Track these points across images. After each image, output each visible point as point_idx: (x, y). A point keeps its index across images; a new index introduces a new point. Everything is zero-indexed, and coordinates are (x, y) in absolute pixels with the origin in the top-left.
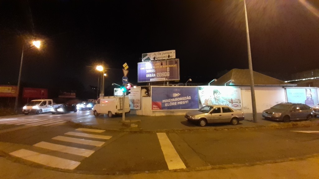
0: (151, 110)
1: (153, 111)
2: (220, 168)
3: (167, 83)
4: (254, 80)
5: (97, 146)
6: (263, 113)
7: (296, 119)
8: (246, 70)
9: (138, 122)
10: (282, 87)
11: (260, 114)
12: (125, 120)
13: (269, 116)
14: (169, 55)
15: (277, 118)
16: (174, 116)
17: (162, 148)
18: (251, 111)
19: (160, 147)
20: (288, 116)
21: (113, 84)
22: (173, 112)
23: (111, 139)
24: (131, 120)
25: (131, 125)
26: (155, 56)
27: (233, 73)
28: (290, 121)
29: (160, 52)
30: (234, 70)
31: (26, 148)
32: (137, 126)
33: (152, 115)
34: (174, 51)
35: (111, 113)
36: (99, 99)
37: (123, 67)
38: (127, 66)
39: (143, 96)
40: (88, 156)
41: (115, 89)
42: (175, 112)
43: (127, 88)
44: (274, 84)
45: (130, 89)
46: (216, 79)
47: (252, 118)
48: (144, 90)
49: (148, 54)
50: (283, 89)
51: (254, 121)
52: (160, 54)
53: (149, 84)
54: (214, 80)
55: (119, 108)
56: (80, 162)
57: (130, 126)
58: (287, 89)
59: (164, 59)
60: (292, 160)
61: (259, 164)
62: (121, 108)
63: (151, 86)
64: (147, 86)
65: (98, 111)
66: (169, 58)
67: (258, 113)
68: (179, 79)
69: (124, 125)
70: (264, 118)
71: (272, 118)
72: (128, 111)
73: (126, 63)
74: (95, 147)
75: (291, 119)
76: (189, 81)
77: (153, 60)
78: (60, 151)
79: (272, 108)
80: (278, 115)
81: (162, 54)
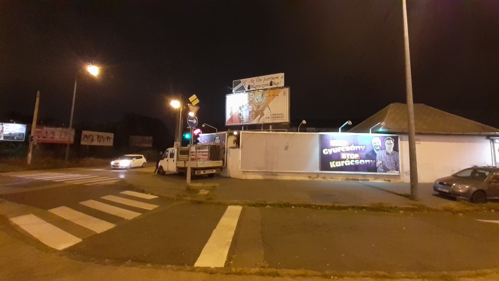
0: (240, 169)
1: (243, 171)
3: (270, 126)
6: (435, 183)
12: (191, 183)
13: (444, 190)
14: (272, 82)
17: (214, 231)
19: (214, 227)
20: (483, 191)
25: (201, 191)
26: (251, 84)
27: (389, 111)
29: (261, 77)
30: (392, 105)
31: (36, 214)
32: (207, 192)
33: (242, 178)
34: (283, 74)
37: (189, 100)
38: (197, 99)
39: (230, 148)
40: (99, 232)
46: (350, 122)
48: (233, 138)
49: (241, 80)
50: (488, 140)
51: (412, 196)
52: (261, 80)
53: (243, 128)
54: (347, 122)
56: (83, 239)
57: (198, 192)
59: (265, 88)
63: (242, 132)
68: (288, 120)
73: (194, 95)
76: (303, 123)
77: (248, 90)
79: (455, 176)
80: (462, 188)
81: (262, 80)
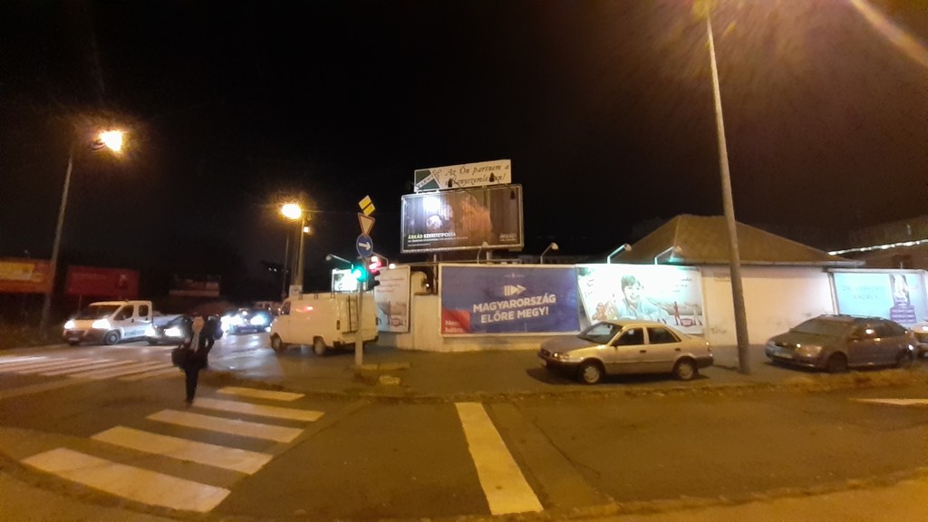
0: (440, 334)
1: (445, 338)
2: (642, 511)
3: (488, 254)
4: (740, 247)
5: (278, 440)
6: (768, 345)
7: (863, 364)
8: (714, 218)
9: (402, 369)
10: (821, 269)
11: (758, 347)
12: (364, 363)
13: (784, 355)
14: (492, 175)
15: (808, 361)
16: (509, 352)
17: (472, 450)
18: (732, 339)
19: (466, 445)
20: (841, 354)
21: (328, 258)
22: (504, 341)
23: (320, 419)
24: (379, 364)
25: (381, 378)
26: (452, 177)
27: (677, 228)
28: (848, 369)
29: (468, 166)
30: (679, 217)
31: (71, 447)
32: (397, 381)
33: (441, 350)
34: (508, 162)
35: (323, 343)
36: (287, 300)
37: (359, 207)
38: (372, 205)
39: (417, 294)
40: (251, 472)
41: (335, 272)
42: (509, 340)
43: (370, 271)
44: (797, 260)
45: (378, 273)
46: (628, 246)
47: (737, 359)
48: (420, 276)
49: (431, 170)
50: (826, 274)
51: (742, 368)
52: (468, 171)
53: (435, 256)
54: (623, 247)
55: (345, 327)
56: (229, 488)
57: (377, 380)
58: (835, 275)
59: (476, 184)
60: (854, 487)
61: (759, 500)
62: (353, 329)
63: (441, 265)
64: (427, 264)
65: (285, 338)
66: (492, 183)
67: (753, 346)
68: (521, 244)
69: (359, 377)
70: (770, 360)
71: (793, 360)
72: (373, 338)
73: (368, 197)
74: (275, 443)
75: (850, 364)
76: (551, 248)
77: (447, 187)
78: (171, 455)
79: (793, 331)
80: (811, 351)
81: (471, 171)
